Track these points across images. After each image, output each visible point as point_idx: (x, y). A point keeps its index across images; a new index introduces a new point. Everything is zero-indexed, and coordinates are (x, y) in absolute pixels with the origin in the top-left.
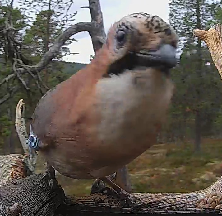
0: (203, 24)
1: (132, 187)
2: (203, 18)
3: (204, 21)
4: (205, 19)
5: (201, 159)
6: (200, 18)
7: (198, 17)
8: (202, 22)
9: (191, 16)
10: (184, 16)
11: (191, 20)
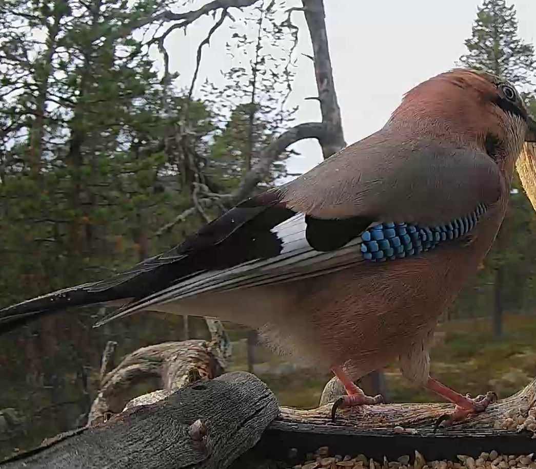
5: (504, 348)
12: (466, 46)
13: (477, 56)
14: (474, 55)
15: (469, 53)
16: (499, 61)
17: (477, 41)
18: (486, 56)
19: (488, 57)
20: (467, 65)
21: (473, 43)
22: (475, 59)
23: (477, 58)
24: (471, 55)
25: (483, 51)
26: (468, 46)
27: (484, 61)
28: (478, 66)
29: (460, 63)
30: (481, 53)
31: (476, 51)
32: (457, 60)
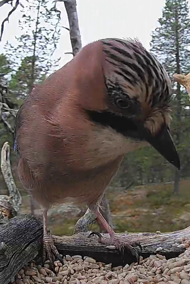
0: (183, 70)
2: (182, 64)
3: (183, 66)
4: (185, 64)
5: (181, 200)
6: (180, 64)
7: (177, 63)
8: (181, 68)
9: (171, 62)
10: (164, 62)
11: (171, 66)
12: (159, 22)
13: (166, 28)
15: (160, 26)
16: (178, 31)
17: (165, 19)
18: (170, 28)
19: (172, 29)
20: (160, 34)
21: (163, 20)
22: (165, 30)
24: (162, 27)
25: (169, 25)
26: (160, 22)
27: (169, 31)
28: (166, 34)
29: (155, 32)
30: (168, 26)
31: (164, 25)
32: (154, 30)
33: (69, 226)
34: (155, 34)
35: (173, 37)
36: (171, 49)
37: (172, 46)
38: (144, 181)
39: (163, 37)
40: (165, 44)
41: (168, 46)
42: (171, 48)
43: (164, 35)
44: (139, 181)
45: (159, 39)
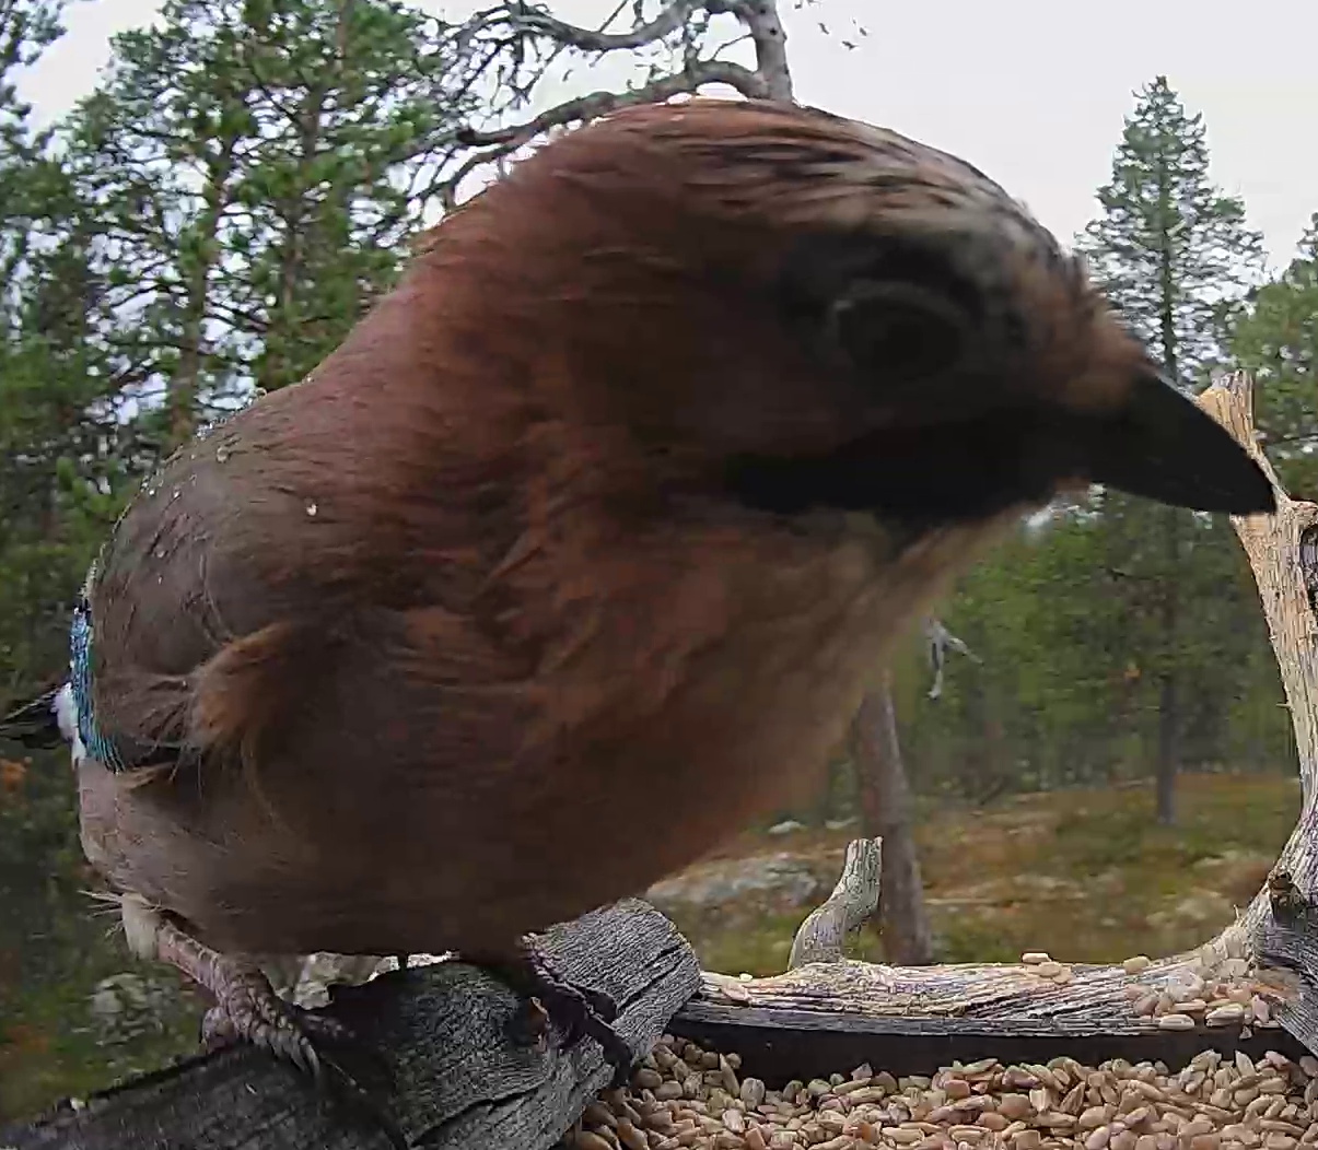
0: (1187, 373)
1: (938, 945)
2: (1184, 351)
3: (1189, 361)
4: (1193, 354)
5: (1181, 845)
6: (1176, 351)
7: (1166, 348)
8: (1180, 366)
12: (1098, 201)
13: (1122, 222)
14: (1115, 220)
15: (1102, 215)
16: (1171, 232)
17: (1124, 190)
18: (1141, 222)
19: (1146, 224)
20: (1103, 243)
21: (1114, 194)
22: (1122, 231)
23: (1122, 226)
24: (1110, 220)
25: (1137, 211)
26: (1103, 202)
27: (1137, 234)
28: (1126, 243)
29: (1088, 238)
30: (1132, 215)
31: (1120, 211)
32: (1082, 231)
33: (776, 940)
34: (1085, 243)
35: (1151, 254)
36: (1146, 299)
37: (1148, 286)
38: (1044, 774)
39: (1115, 255)
40: (1122, 279)
41: (1132, 287)
42: (1142, 296)
43: (1117, 248)
44: (1029, 778)
45: (1102, 260)
